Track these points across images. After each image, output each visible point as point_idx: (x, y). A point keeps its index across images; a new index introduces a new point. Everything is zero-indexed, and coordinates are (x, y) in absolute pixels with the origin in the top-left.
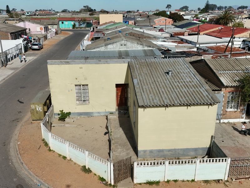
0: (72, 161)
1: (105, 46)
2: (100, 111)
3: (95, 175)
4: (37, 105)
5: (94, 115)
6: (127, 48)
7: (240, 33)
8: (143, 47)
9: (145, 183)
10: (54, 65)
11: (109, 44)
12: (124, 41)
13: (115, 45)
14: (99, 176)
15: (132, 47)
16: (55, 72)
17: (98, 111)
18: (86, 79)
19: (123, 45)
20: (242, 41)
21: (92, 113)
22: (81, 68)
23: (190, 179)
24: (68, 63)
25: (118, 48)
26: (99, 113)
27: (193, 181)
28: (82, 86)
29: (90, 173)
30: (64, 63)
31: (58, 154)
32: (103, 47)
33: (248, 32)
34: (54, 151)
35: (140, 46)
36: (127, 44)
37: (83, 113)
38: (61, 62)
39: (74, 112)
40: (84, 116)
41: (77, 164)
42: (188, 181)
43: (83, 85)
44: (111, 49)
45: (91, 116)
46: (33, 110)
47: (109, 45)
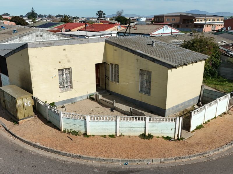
0: (123, 136)
1: (20, 37)
2: (83, 95)
3: (158, 137)
4: (25, 99)
5: (78, 100)
6: (43, 39)
7: (111, 28)
8: (59, 38)
9: (195, 129)
10: (35, 49)
11: (24, 35)
12: (39, 32)
13: (30, 36)
14: (162, 137)
15: (49, 38)
16: (36, 57)
17: (81, 96)
18: (69, 62)
19: (39, 36)
20: (117, 33)
21: (75, 98)
22: (64, 50)
23: (214, 117)
24: (51, 45)
25: (34, 40)
26: (81, 97)
27: (215, 117)
28: (64, 70)
29: (153, 137)
30: (47, 45)
31: (100, 136)
32: (17, 40)
33: (116, 27)
34: (93, 135)
35: (55, 36)
36: (43, 35)
37: (66, 100)
38: (43, 43)
39: (58, 101)
40: (69, 104)
41: (132, 136)
42: (213, 119)
43: (66, 69)
44: (26, 40)
45: (75, 102)
46: (20, 107)
47: (24, 37)
